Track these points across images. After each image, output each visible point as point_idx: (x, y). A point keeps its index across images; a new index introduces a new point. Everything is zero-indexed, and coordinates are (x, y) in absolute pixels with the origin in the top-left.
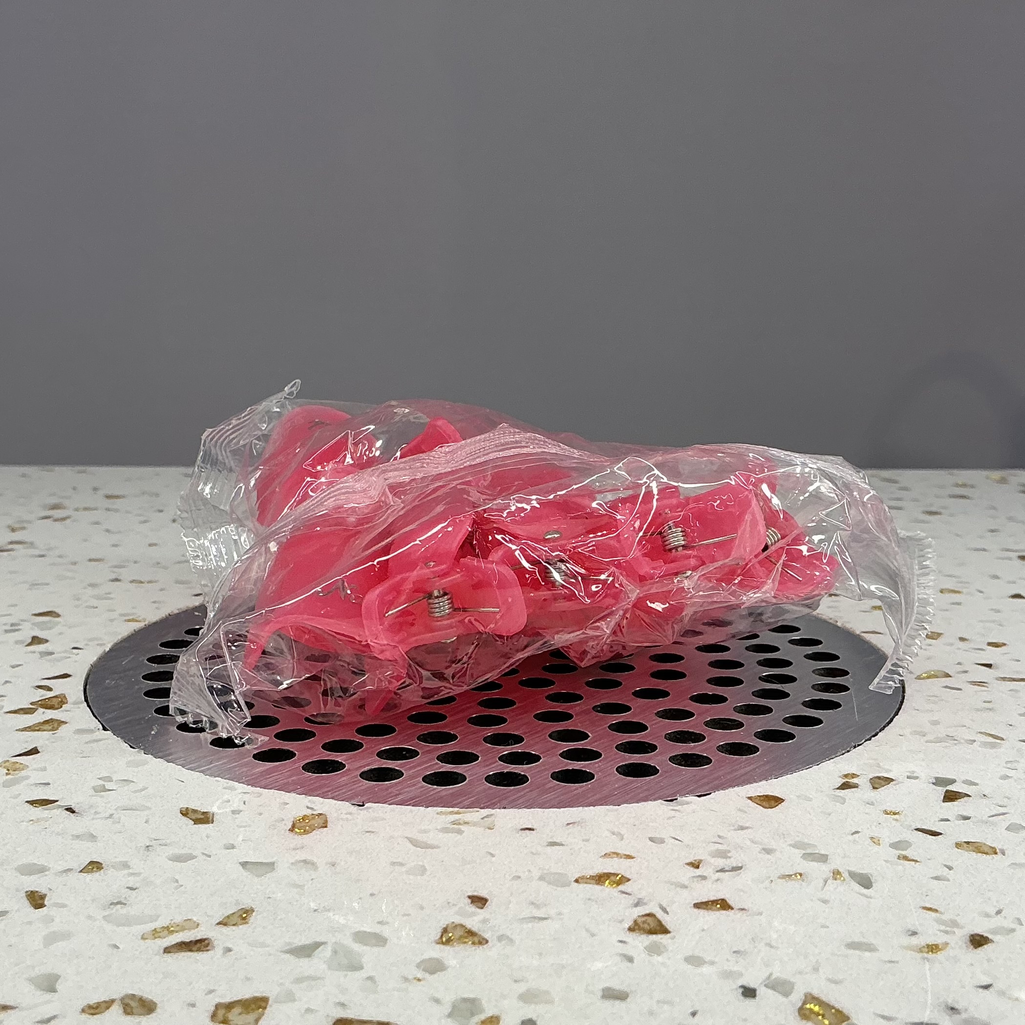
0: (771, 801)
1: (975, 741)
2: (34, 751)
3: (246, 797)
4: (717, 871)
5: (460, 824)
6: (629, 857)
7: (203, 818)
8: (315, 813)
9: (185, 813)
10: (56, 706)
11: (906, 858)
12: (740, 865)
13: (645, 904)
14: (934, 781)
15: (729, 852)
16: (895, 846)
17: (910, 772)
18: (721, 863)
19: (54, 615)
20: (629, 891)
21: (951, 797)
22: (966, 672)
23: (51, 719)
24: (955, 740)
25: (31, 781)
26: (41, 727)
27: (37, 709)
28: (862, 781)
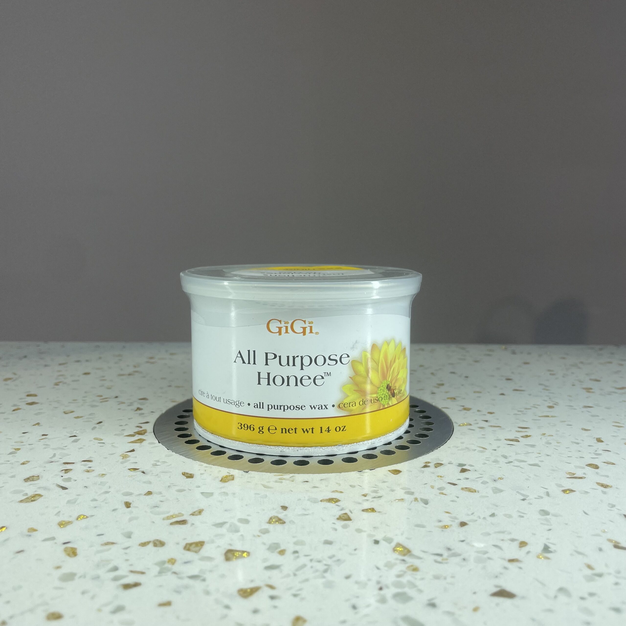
0: (397, 472)
4: (373, 498)
6: (341, 492)
7: (190, 476)
8: (230, 474)
9: (184, 474)
11: (443, 494)
12: (381, 496)
13: (345, 510)
14: (458, 465)
15: (378, 490)
16: (439, 489)
18: (375, 495)
20: (339, 505)
21: (463, 471)
28: (432, 465)
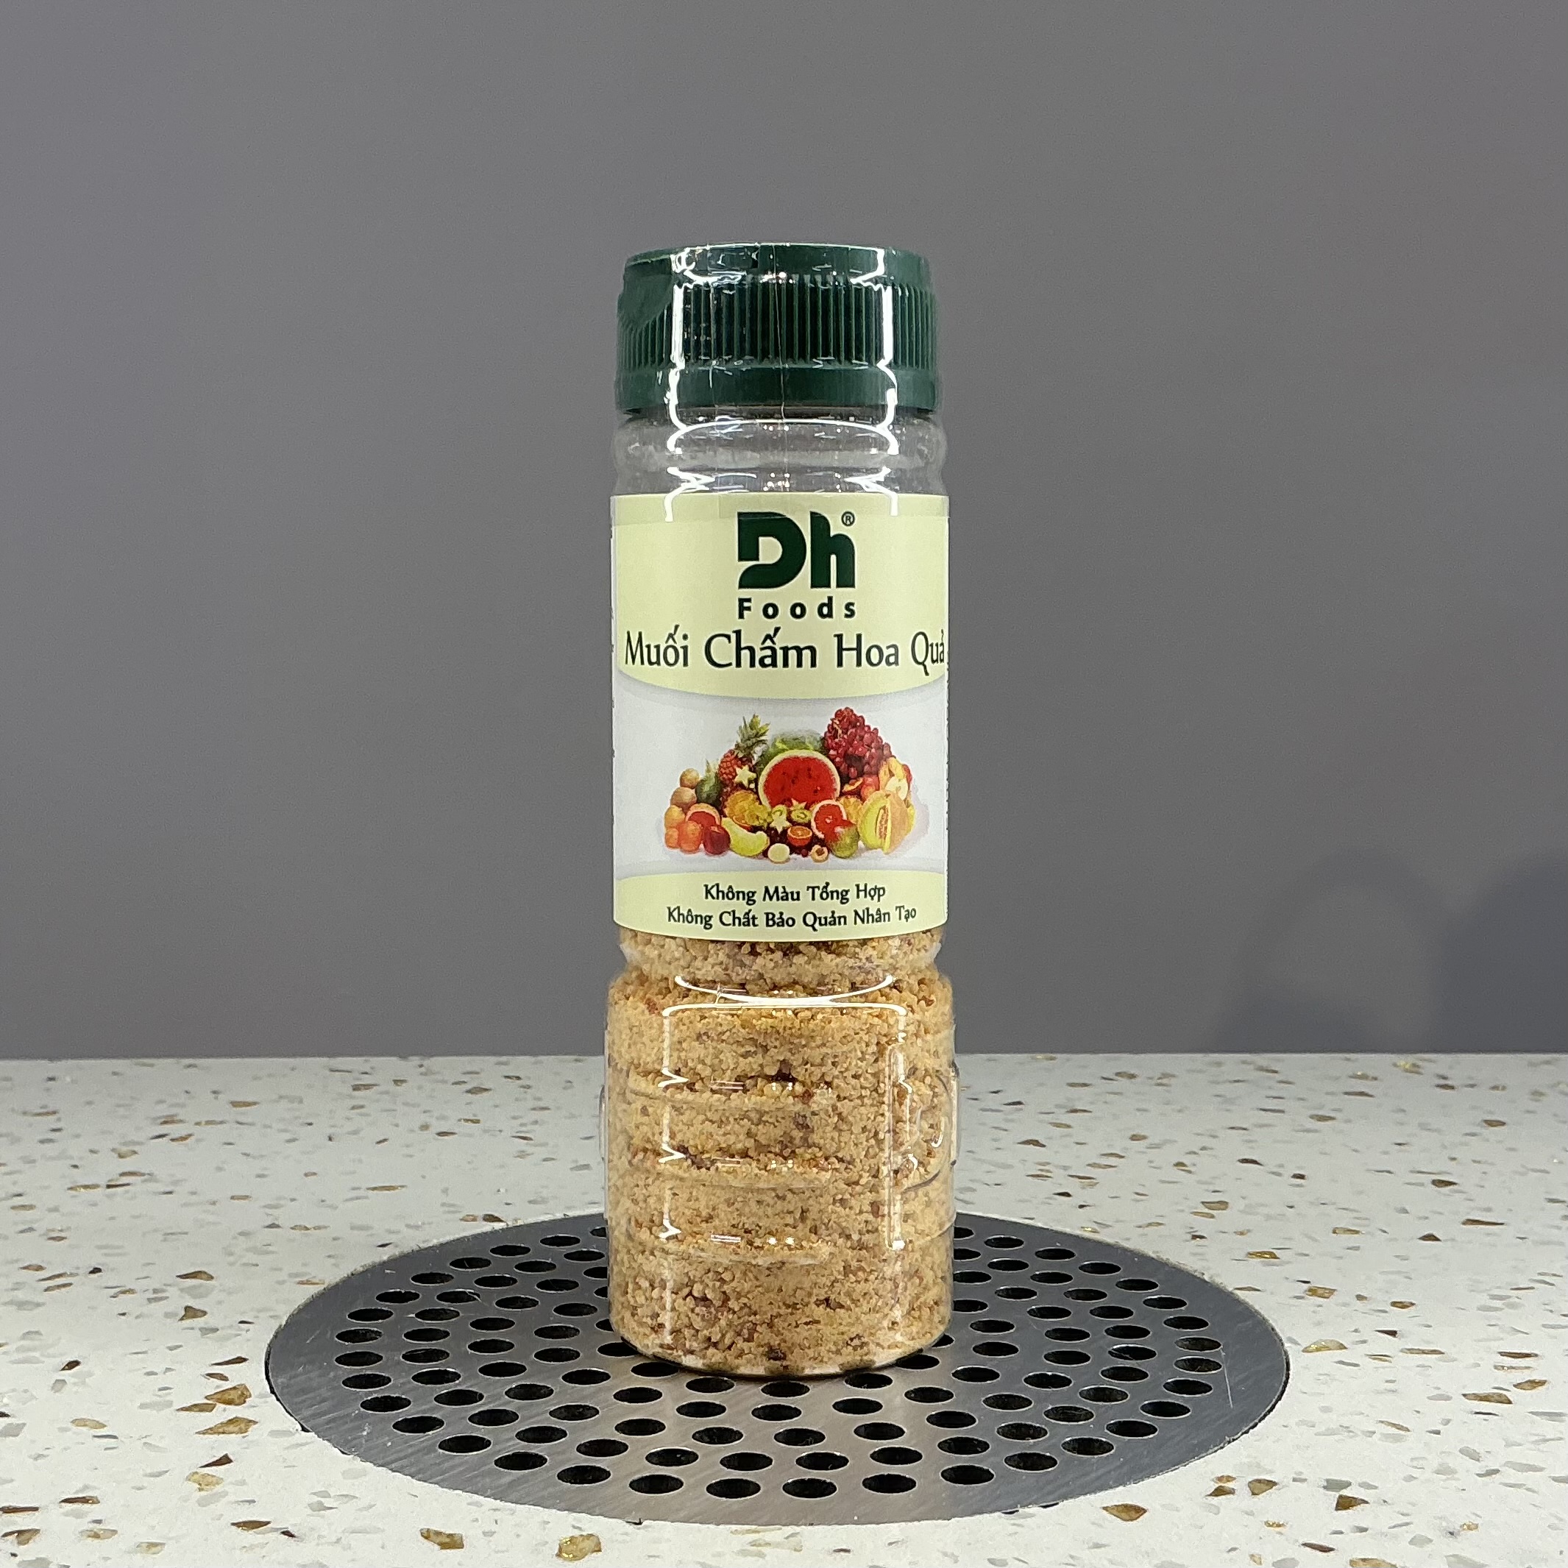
0: (1132, 1512)
1: (1374, 1433)
2: (225, 1460)
3: (498, 1515)
5: (760, 1545)
7: (451, 1542)
8: (585, 1533)
9: (427, 1535)
10: (237, 1401)
14: (1325, 1484)
16: (1279, 1565)
17: (1296, 1473)
19: (205, 1276)
21: (1345, 1504)
22: (1364, 1342)
23: (236, 1418)
24: (1351, 1431)
25: (232, 1498)
26: (226, 1429)
27: (215, 1405)
28: (1239, 1485)
